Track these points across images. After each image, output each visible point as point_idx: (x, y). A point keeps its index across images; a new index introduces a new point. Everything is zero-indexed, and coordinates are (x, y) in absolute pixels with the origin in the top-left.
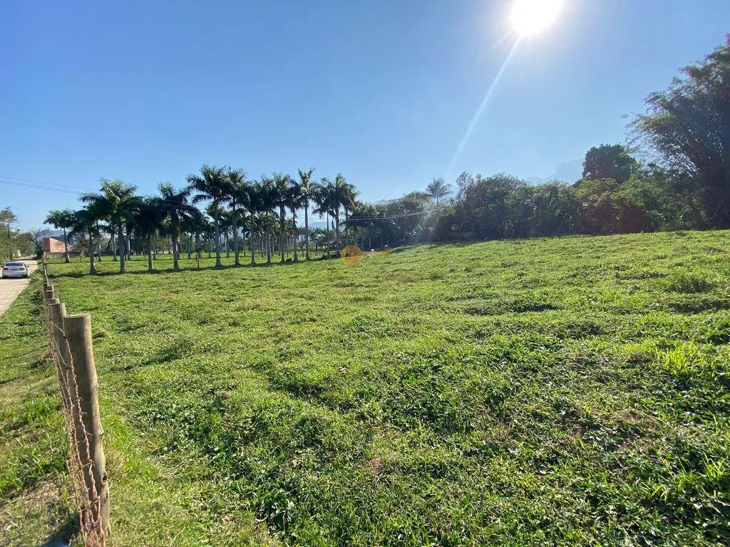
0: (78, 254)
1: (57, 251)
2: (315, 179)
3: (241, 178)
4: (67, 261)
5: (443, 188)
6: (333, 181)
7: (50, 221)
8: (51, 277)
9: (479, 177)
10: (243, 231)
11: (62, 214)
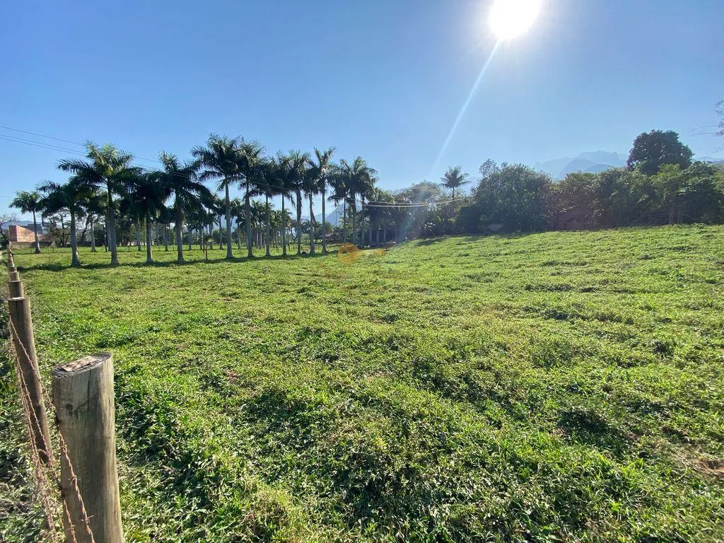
0: (49, 244)
1: (25, 241)
2: (334, 160)
3: (257, 153)
4: (37, 252)
5: (461, 177)
6: (351, 164)
7: (17, 204)
8: (20, 269)
9: (504, 165)
10: (237, 221)
11: (31, 197)
